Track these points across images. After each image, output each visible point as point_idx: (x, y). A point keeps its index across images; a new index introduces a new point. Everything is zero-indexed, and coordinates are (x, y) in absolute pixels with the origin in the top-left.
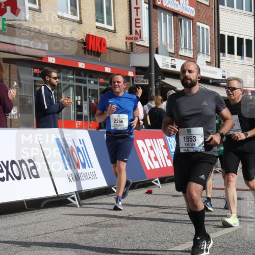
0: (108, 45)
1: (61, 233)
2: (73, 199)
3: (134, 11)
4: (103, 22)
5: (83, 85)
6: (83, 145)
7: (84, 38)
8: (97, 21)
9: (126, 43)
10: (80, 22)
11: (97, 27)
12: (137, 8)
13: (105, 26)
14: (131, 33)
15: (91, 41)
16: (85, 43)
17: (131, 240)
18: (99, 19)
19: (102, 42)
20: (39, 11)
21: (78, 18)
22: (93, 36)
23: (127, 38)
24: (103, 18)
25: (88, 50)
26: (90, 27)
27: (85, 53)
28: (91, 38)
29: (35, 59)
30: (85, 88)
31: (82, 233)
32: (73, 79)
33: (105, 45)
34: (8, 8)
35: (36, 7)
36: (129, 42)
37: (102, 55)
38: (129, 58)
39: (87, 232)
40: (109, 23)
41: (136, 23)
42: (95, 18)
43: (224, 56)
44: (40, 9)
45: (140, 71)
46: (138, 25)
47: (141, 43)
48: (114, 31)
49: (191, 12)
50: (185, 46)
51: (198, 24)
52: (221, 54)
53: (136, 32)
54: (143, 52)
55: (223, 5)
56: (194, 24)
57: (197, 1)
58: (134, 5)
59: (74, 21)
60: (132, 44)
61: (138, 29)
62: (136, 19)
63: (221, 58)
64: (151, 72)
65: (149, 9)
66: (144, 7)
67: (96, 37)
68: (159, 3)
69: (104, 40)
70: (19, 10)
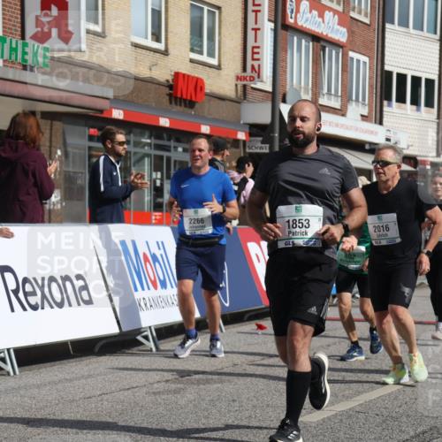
0: (207, 89)
1: (126, 393)
2: (146, 338)
3: (251, 34)
4: (201, 53)
5: (165, 154)
6: (162, 252)
7: (170, 78)
8: (192, 50)
9: (236, 85)
10: (165, 53)
11: (192, 61)
12: (256, 30)
13: (204, 58)
14: (244, 69)
15: (181, 84)
16: (171, 87)
17: (237, 404)
18: (196, 47)
19: (198, 84)
20: (102, 35)
21: (161, 46)
22: (184, 75)
23: (238, 78)
24: (201, 46)
25: (176, 98)
26: (180, 60)
27: (171, 103)
28: (181, 78)
29: (91, 113)
30: (169, 159)
31: (159, 393)
32: (149, 145)
33: (202, 88)
34: (54, 32)
35: (98, 29)
36: (240, 83)
37: (197, 106)
38: (239, 111)
39: (169, 392)
40: (211, 54)
41: (253, 53)
42: (189, 47)
43: (390, 105)
44: (104, 32)
45: (256, 130)
46: (256, 56)
47: (259, 85)
48: (219, 67)
49: (340, 35)
50: (329, 89)
51: (351, 54)
52: (385, 103)
53: (253, 67)
54: (262, 101)
55: (393, 23)
56: (345, 55)
57: (351, 18)
58: (251, 24)
59: (156, 51)
60: (245, 86)
61: (256, 63)
62: (253, 48)
63: (386, 109)
64: (273, 132)
65: (275, 31)
66: (268, 28)
67: (188, 76)
68: (291, 21)
69: (202, 80)
70: (71, 33)
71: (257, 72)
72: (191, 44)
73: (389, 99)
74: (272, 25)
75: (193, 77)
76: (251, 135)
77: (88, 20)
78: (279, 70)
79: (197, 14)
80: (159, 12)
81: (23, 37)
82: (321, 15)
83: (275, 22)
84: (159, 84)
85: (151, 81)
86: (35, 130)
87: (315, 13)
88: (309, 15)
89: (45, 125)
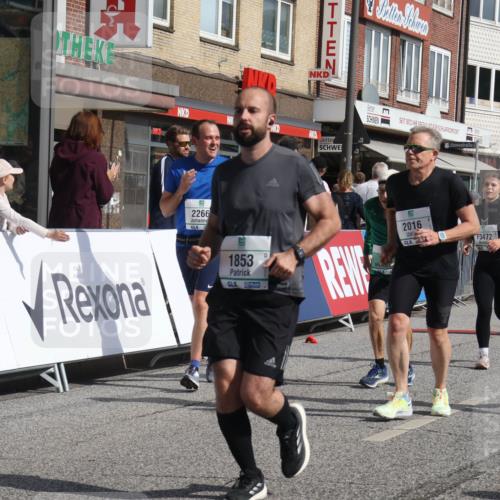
0: (279, 87)
3: (326, 28)
4: (273, 48)
7: (240, 75)
8: (264, 45)
9: (309, 82)
10: (236, 48)
11: (263, 56)
12: (332, 24)
13: (277, 54)
14: (318, 65)
15: (251, 80)
16: (240, 84)
18: (268, 42)
19: (269, 80)
20: (170, 30)
21: (231, 41)
22: (254, 71)
23: (312, 74)
24: (274, 41)
26: (251, 55)
29: (155, 111)
33: (273, 85)
34: (120, 27)
35: (166, 23)
36: (314, 80)
38: (312, 108)
40: (284, 49)
41: (328, 48)
42: (260, 41)
43: (472, 102)
44: (172, 26)
45: (329, 129)
46: (331, 51)
47: (333, 82)
48: (291, 63)
49: (421, 28)
50: (408, 85)
51: (433, 48)
52: (467, 99)
53: (328, 62)
54: (337, 98)
55: (477, 15)
56: (426, 49)
57: (434, 10)
58: (327, 18)
59: (225, 46)
60: (318, 83)
61: (331, 59)
62: (329, 42)
63: (467, 105)
64: (347, 130)
65: (352, 24)
66: (344, 21)
67: (259, 72)
68: (370, 14)
69: (273, 77)
70: (138, 29)
71: (333, 67)
72: (263, 39)
73: (471, 95)
74: (349, 18)
75: (264, 74)
76: (323, 134)
77: (156, 14)
78: (355, 65)
79: (270, 7)
80: (231, 6)
81: (87, 32)
82: (402, 8)
83: (353, 15)
84: (228, 80)
85: (219, 78)
86: (96, 128)
87: (395, 5)
88: (389, 8)
89: (106, 124)
